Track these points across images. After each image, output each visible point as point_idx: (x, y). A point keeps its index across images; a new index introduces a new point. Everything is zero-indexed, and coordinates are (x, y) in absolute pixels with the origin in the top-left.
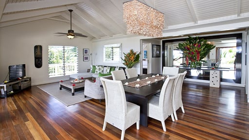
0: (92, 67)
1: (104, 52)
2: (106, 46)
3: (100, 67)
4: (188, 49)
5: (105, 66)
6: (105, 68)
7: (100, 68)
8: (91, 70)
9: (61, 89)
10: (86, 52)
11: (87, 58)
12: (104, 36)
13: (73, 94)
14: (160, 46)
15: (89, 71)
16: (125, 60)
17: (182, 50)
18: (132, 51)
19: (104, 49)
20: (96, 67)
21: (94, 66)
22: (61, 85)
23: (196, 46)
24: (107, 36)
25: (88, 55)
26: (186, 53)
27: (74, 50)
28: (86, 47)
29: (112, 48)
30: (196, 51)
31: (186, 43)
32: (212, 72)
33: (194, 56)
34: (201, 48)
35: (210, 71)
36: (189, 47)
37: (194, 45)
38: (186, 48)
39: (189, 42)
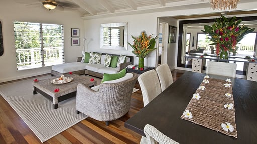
0: (84, 54)
1: (102, 34)
2: (104, 26)
3: (96, 55)
4: (221, 34)
5: (103, 54)
6: (104, 57)
7: (96, 57)
8: (84, 58)
9: (35, 93)
10: (75, 33)
11: (76, 42)
12: (102, 11)
13: (56, 107)
14: (176, 28)
15: (80, 60)
16: (134, 47)
17: (211, 34)
18: (144, 34)
19: (102, 30)
20: (91, 55)
21: (87, 54)
22: (35, 88)
23: (231, 29)
24: (106, 11)
25: (78, 38)
26: (218, 39)
27: (59, 30)
28: (75, 26)
29: (110, 29)
30: (232, 37)
31: (217, 26)
32: (251, 65)
33: (228, 44)
34: (239, 33)
35: (250, 64)
36: (221, 30)
37: (229, 28)
38: (218, 32)
39: (222, 24)
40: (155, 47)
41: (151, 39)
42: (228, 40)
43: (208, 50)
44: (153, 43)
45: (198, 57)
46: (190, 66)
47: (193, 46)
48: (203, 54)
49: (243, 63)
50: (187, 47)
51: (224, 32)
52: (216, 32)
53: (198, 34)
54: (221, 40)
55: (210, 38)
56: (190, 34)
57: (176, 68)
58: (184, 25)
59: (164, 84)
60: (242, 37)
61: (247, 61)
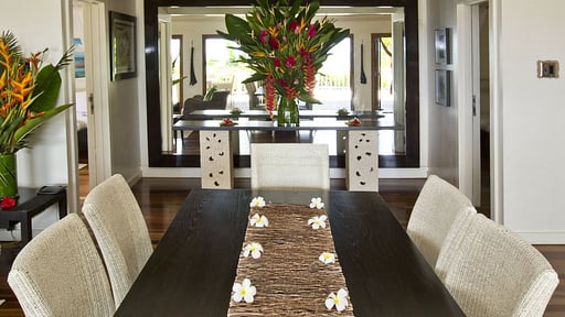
4: (273, 45)
14: (133, 19)
17: (247, 45)
23: (298, 30)
26: (266, 60)
30: (303, 52)
31: (262, 17)
32: (354, 136)
33: (295, 75)
34: (318, 40)
35: (350, 132)
36: (273, 32)
37: (292, 26)
38: (266, 38)
39: (272, 12)
40: (61, 102)
41: (41, 66)
42: (293, 63)
43: (239, 90)
44: (49, 82)
45: (216, 123)
46: (192, 160)
47: (193, 81)
48: (227, 112)
49: (335, 132)
50: (176, 88)
51: (280, 38)
52: (260, 36)
53: (205, 37)
54: (276, 63)
55: (247, 56)
56: (179, 37)
57: (147, 171)
58: (159, 8)
59: (122, 264)
60: (324, 53)
61: (343, 124)
